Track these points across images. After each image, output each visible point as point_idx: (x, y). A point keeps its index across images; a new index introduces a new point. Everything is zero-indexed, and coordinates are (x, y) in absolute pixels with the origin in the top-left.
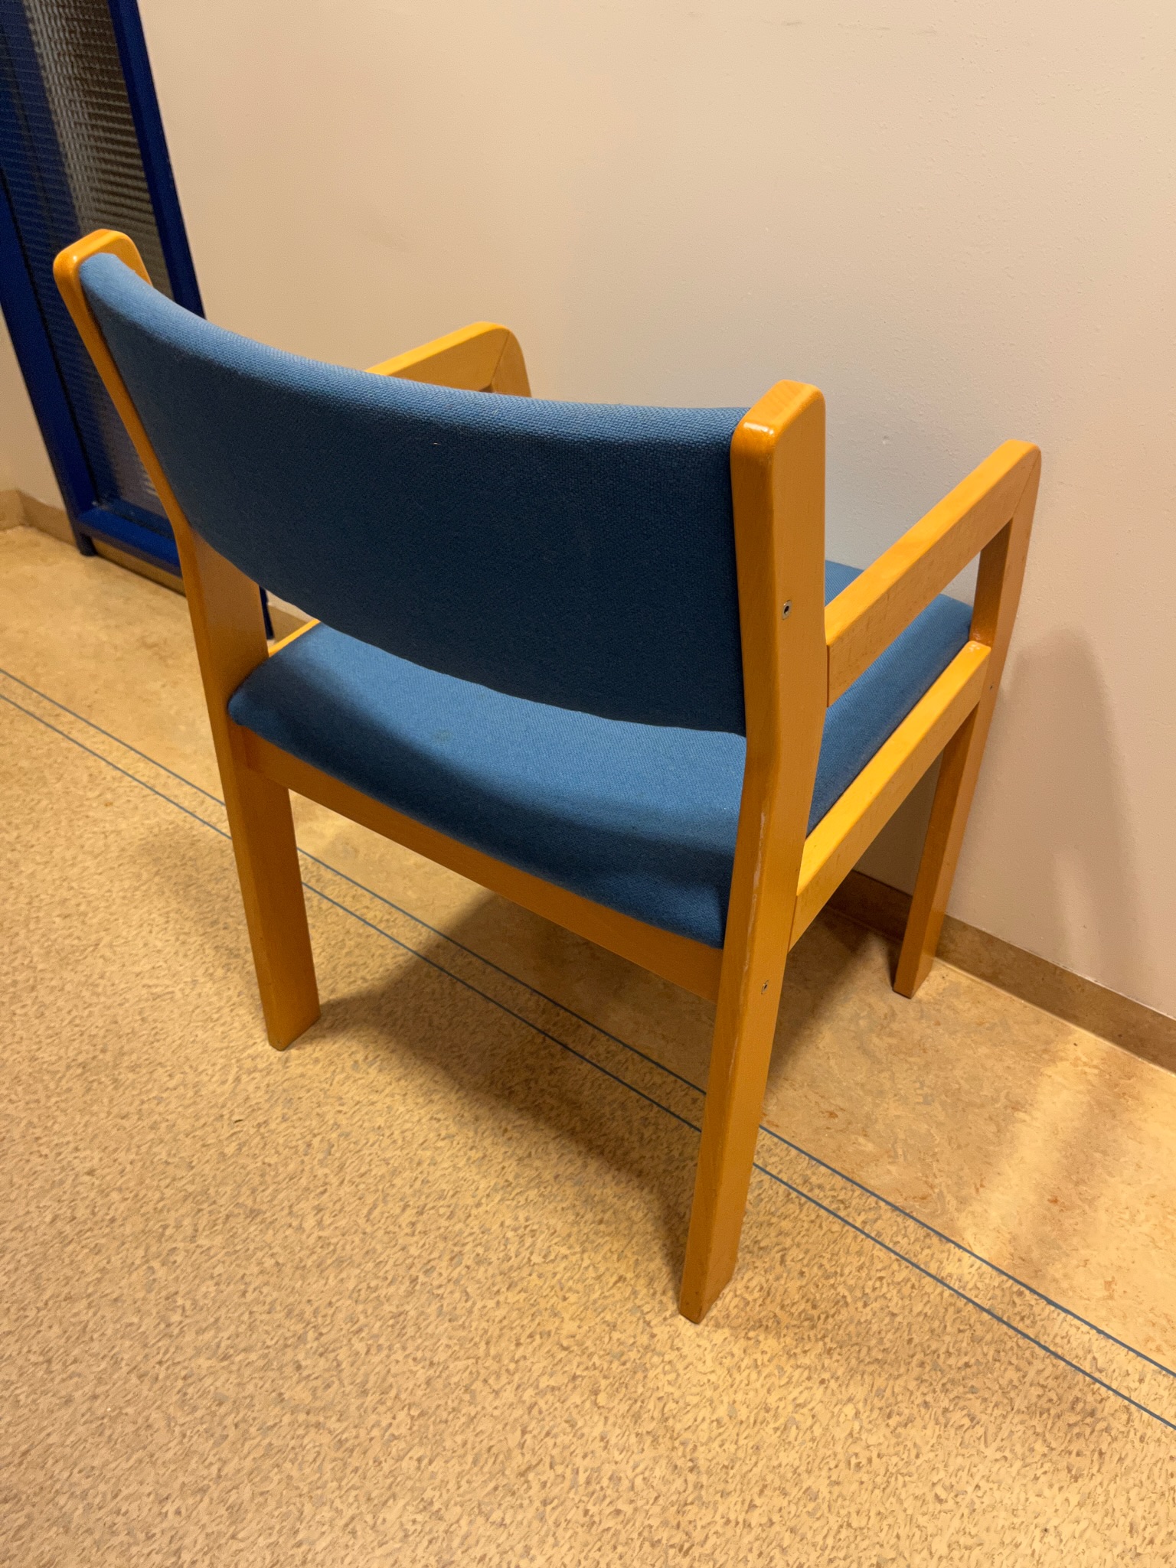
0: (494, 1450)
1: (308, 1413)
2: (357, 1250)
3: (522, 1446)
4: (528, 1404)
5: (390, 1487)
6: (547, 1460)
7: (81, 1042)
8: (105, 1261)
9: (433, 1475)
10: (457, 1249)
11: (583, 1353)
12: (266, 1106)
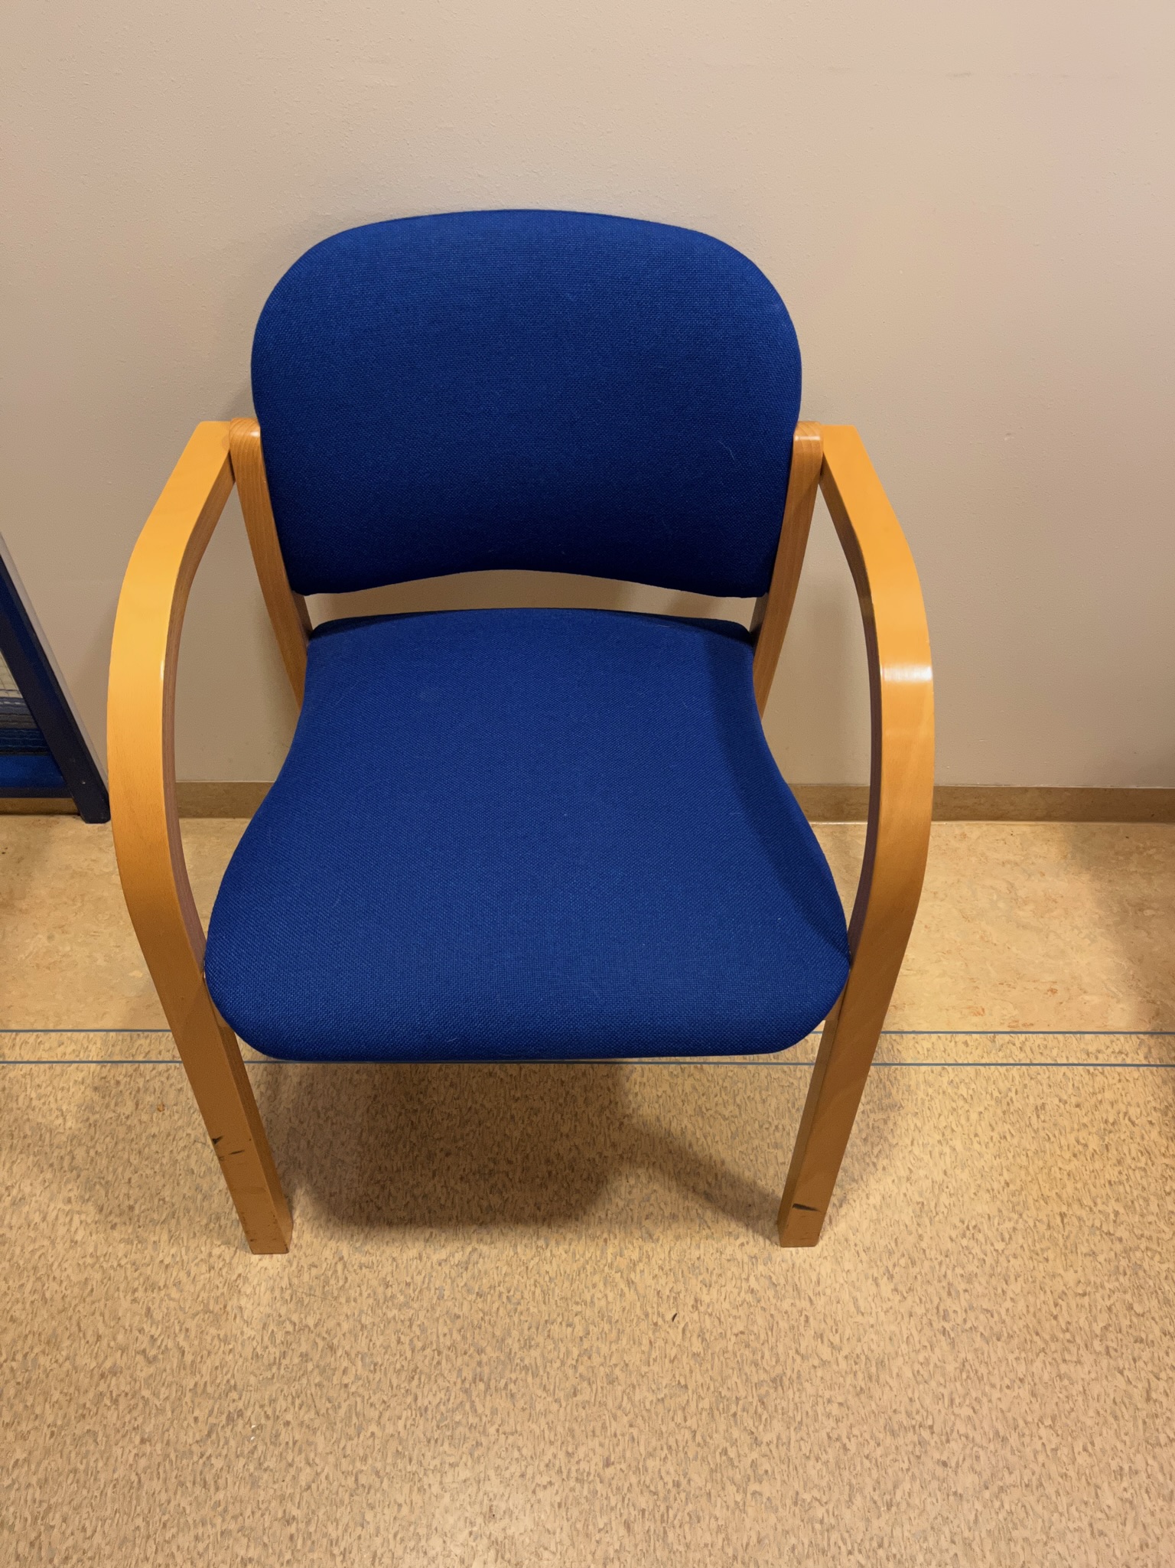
0: (1118, 1400)
1: (987, 1488)
2: (882, 1344)
3: (1129, 1382)
4: (1103, 1352)
5: (1089, 1484)
6: (1151, 1376)
7: (448, 1359)
8: (713, 1520)
9: (1103, 1451)
10: (944, 1283)
11: (1097, 1288)
12: (680, 1287)
